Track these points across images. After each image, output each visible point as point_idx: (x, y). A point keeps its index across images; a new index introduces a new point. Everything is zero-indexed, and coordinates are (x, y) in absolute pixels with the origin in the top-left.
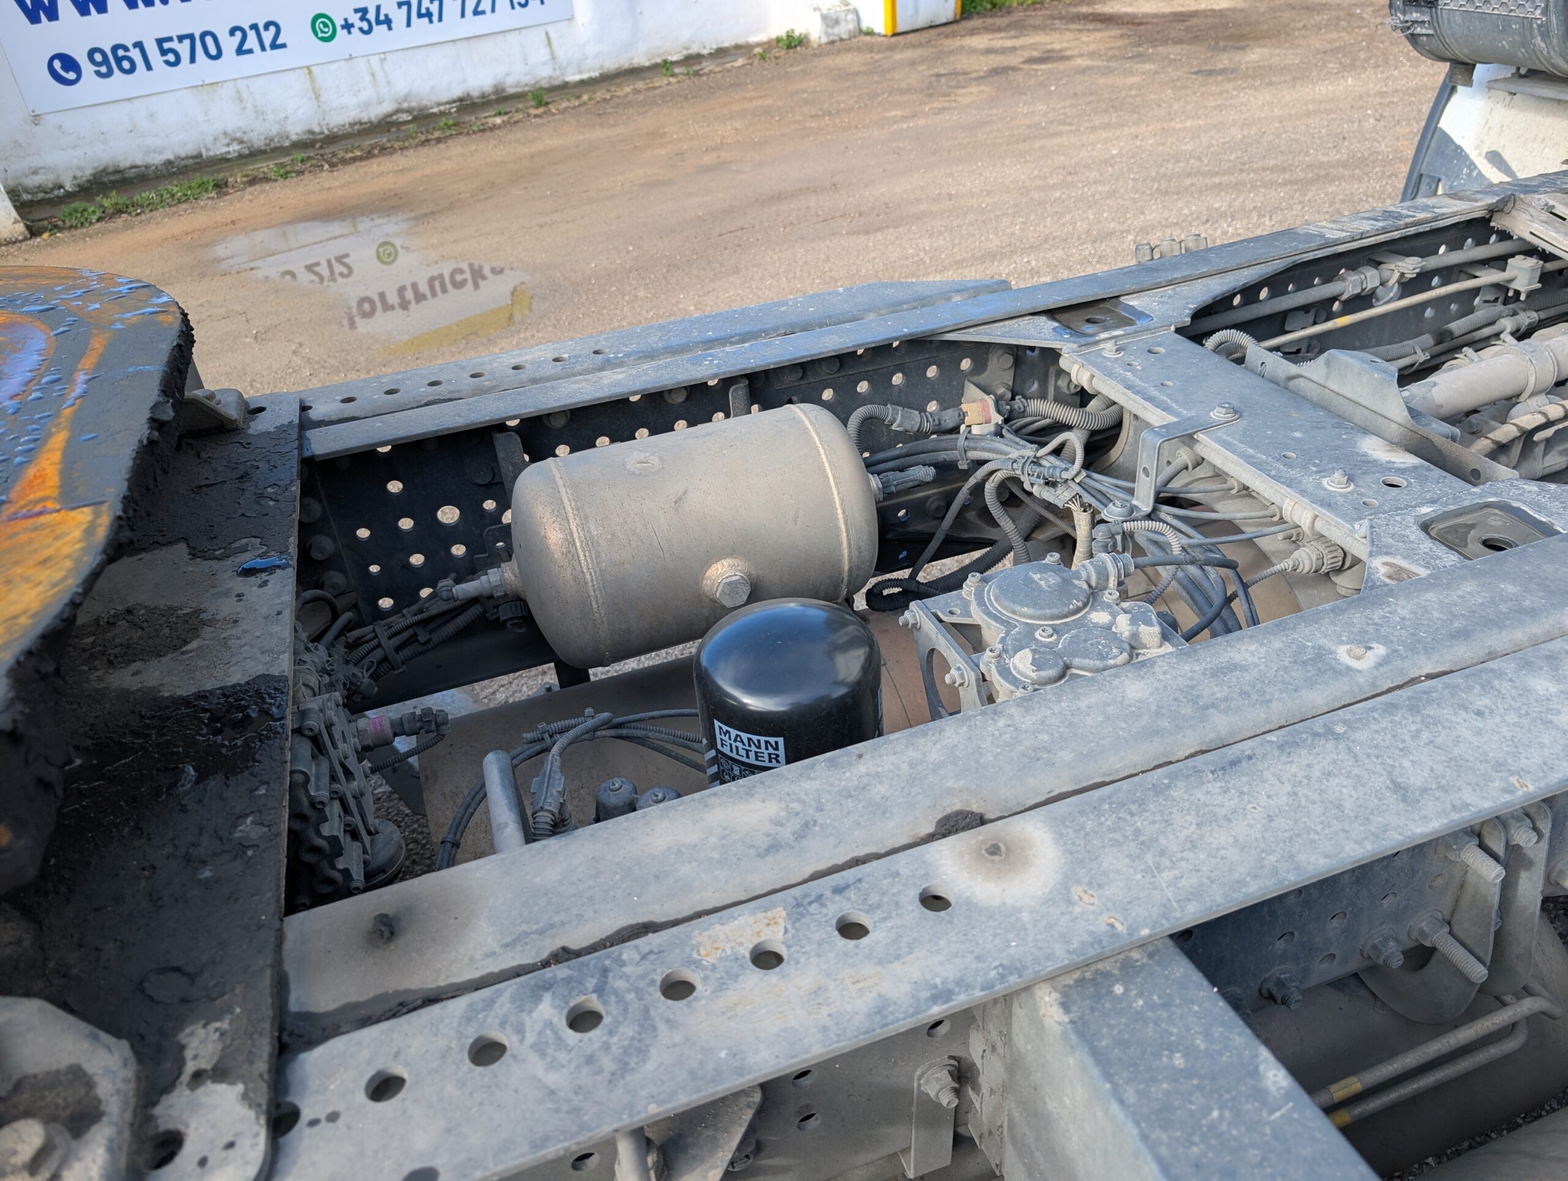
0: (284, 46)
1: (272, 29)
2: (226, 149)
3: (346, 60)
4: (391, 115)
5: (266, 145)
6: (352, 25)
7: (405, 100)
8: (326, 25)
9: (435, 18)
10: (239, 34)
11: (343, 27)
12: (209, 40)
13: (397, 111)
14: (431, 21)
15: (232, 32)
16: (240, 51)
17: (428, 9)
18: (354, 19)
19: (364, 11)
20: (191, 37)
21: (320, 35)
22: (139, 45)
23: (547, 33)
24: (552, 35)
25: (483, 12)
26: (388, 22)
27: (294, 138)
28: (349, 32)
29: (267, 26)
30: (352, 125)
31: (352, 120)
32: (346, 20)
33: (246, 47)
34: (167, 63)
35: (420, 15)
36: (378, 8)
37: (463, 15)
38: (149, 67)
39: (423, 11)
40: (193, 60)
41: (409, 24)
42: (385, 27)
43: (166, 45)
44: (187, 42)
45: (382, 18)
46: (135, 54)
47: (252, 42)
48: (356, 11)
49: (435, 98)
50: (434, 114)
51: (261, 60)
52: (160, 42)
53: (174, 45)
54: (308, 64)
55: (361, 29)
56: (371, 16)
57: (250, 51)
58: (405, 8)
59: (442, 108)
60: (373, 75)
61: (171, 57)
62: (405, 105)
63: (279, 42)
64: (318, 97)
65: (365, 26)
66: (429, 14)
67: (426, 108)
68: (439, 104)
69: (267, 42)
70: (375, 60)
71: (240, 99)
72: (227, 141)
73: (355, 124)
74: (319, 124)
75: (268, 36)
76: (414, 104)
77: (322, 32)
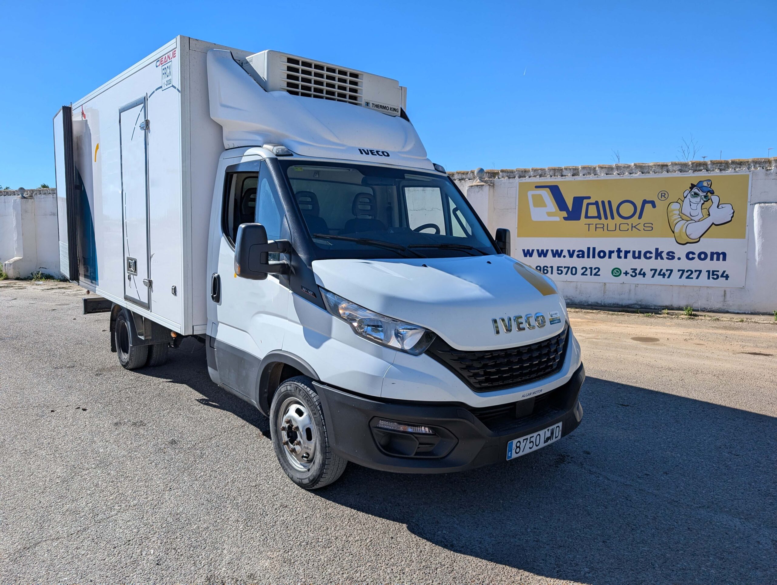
0: (599, 275)
1: (597, 270)
3: (621, 284)
4: (632, 305)
5: (579, 303)
6: (628, 273)
7: (641, 301)
8: (617, 271)
9: (666, 277)
10: (584, 269)
11: (624, 273)
12: (574, 269)
13: (635, 304)
14: (664, 277)
15: (582, 268)
16: (583, 274)
17: (664, 273)
18: (630, 272)
19: (636, 269)
20: (569, 268)
21: (614, 274)
22: (552, 267)
23: (725, 291)
24: (727, 292)
25: (692, 278)
26: (644, 275)
27: (590, 303)
28: (626, 275)
29: (595, 269)
30: (614, 304)
31: (614, 303)
32: (626, 271)
33: (585, 273)
34: (558, 273)
35: (659, 274)
36: (642, 270)
37: (681, 277)
38: (552, 273)
39: (662, 273)
40: (566, 274)
41: (653, 276)
42: (642, 276)
43: (560, 269)
44: (567, 269)
45: (642, 273)
46: (549, 269)
47: (588, 272)
48: (632, 269)
49: (655, 303)
50: (651, 309)
51: (588, 278)
52: (558, 267)
53: (562, 269)
54: (605, 282)
55: (632, 275)
56: (637, 272)
57: (587, 275)
58: (653, 271)
59: (656, 307)
60: (630, 290)
61: (560, 272)
62: (640, 303)
63: (598, 274)
64: (605, 292)
65: (634, 274)
66: (664, 275)
67: (649, 306)
68: (656, 306)
69: (593, 273)
70: (633, 287)
71: (577, 288)
73: (615, 304)
74: (601, 301)
75: (594, 272)
76: (643, 303)
77: (615, 273)
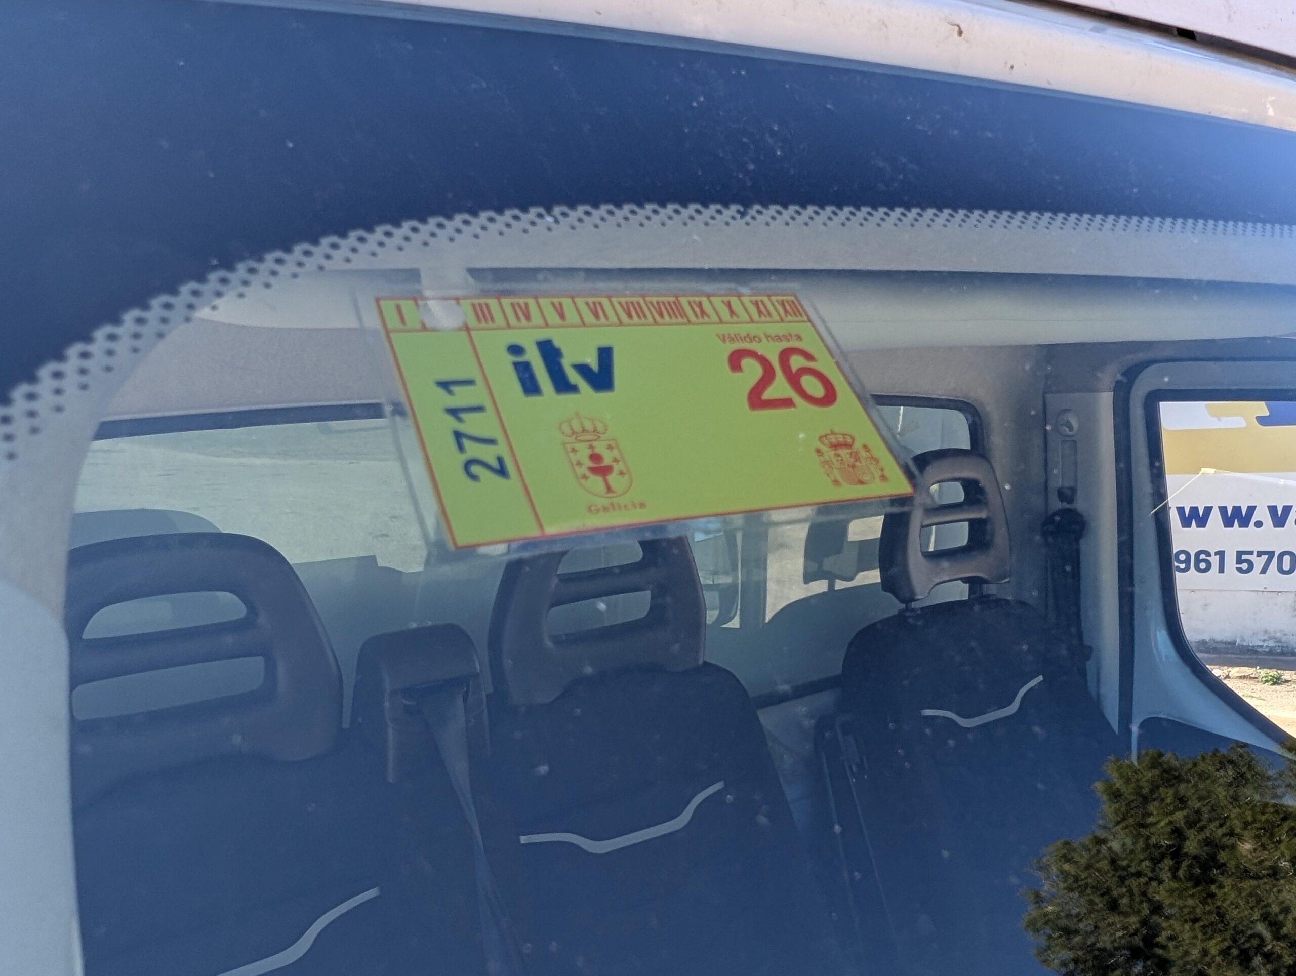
2: (1261, 644)
12: (1287, 558)
20: (1271, 554)
22: (1221, 554)
34: (1240, 570)
38: (1221, 570)
40: (1264, 571)
44: (1265, 557)
46: (1215, 560)
52: (1239, 554)
53: (1253, 558)
72: (1266, 637)
